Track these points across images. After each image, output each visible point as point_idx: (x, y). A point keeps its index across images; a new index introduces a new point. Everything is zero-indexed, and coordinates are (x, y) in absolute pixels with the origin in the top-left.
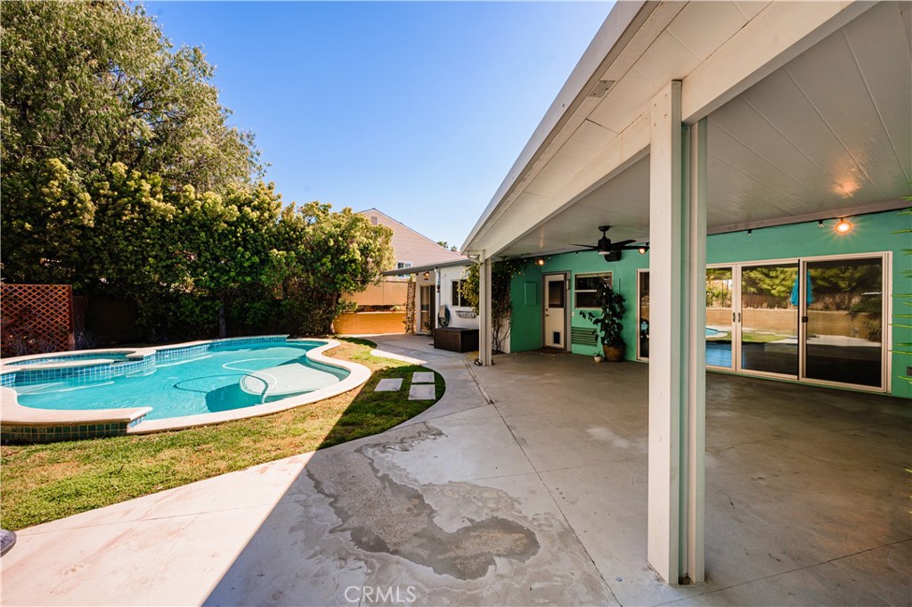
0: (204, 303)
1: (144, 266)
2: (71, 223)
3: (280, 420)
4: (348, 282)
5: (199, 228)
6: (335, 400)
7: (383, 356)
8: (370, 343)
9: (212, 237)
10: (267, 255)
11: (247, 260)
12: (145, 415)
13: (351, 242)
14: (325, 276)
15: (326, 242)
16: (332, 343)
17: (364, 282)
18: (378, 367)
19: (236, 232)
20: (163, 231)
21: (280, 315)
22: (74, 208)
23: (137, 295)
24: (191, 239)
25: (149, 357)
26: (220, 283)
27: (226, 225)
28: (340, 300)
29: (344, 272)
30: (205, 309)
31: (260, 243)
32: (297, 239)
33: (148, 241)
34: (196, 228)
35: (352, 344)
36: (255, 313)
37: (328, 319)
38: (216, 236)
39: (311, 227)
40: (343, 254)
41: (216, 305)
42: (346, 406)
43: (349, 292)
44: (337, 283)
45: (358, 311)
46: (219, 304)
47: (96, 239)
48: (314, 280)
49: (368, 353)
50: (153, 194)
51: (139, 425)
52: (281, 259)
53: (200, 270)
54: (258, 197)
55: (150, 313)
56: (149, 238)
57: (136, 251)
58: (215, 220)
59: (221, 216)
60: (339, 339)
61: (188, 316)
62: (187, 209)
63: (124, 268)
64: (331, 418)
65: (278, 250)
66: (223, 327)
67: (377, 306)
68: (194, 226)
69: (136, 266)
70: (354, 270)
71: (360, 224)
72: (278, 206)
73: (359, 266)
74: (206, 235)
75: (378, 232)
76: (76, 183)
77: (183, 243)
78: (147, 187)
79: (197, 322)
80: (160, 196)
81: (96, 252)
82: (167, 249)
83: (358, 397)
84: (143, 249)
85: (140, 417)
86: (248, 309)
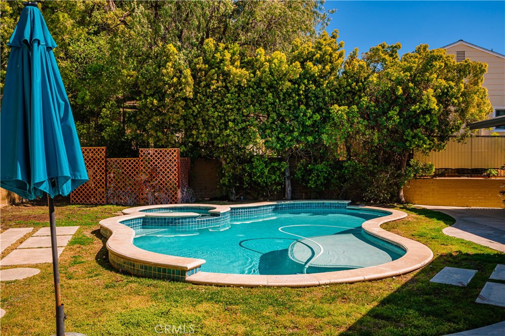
0: (272, 164)
1: (226, 130)
2: (179, 97)
3: (309, 295)
4: (420, 139)
5: (267, 89)
6: (375, 284)
7: (458, 237)
8: (447, 218)
9: (279, 98)
10: (328, 112)
11: (309, 118)
12: (200, 266)
13: (426, 88)
14: (393, 132)
15: (393, 90)
16: (398, 214)
17: (442, 138)
18: (445, 251)
19: (299, 89)
20: (239, 96)
21: (342, 179)
22: (180, 83)
23: (221, 157)
24: (261, 101)
25: (224, 214)
26: (285, 144)
27: (290, 84)
28: (412, 162)
29: (416, 126)
30: (273, 170)
31: (321, 100)
32: (360, 91)
33: (228, 106)
34: (265, 90)
35: (422, 217)
36: (318, 176)
37: (396, 184)
38: (281, 96)
39: (376, 75)
40: (414, 103)
41: (282, 167)
42: (386, 294)
43: (423, 152)
44: (407, 140)
45: (435, 176)
46: (285, 165)
47: (194, 108)
48: (378, 137)
49: (439, 230)
50: (232, 62)
51: (195, 275)
52: (342, 115)
53: (268, 131)
54: (320, 49)
55: (230, 174)
56: (229, 103)
57: (220, 116)
58: (280, 79)
59: (285, 75)
60: (408, 209)
61: (258, 177)
62: (258, 72)
63: (212, 132)
64: (363, 305)
65: (340, 106)
66: (289, 189)
67: (463, 170)
68: (263, 88)
69: (220, 130)
70: (428, 123)
71: (437, 64)
72: (341, 55)
73: (435, 118)
74: (273, 96)
75: (462, 71)
76: (182, 62)
77: (254, 106)
78: (228, 56)
79: (266, 183)
80: (238, 63)
81: (195, 120)
82: (243, 112)
83: (406, 284)
84: (226, 114)
85: (196, 268)
86: (311, 171)
